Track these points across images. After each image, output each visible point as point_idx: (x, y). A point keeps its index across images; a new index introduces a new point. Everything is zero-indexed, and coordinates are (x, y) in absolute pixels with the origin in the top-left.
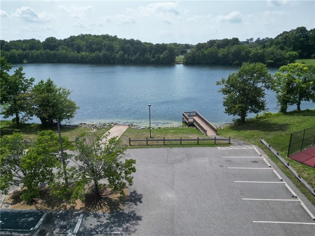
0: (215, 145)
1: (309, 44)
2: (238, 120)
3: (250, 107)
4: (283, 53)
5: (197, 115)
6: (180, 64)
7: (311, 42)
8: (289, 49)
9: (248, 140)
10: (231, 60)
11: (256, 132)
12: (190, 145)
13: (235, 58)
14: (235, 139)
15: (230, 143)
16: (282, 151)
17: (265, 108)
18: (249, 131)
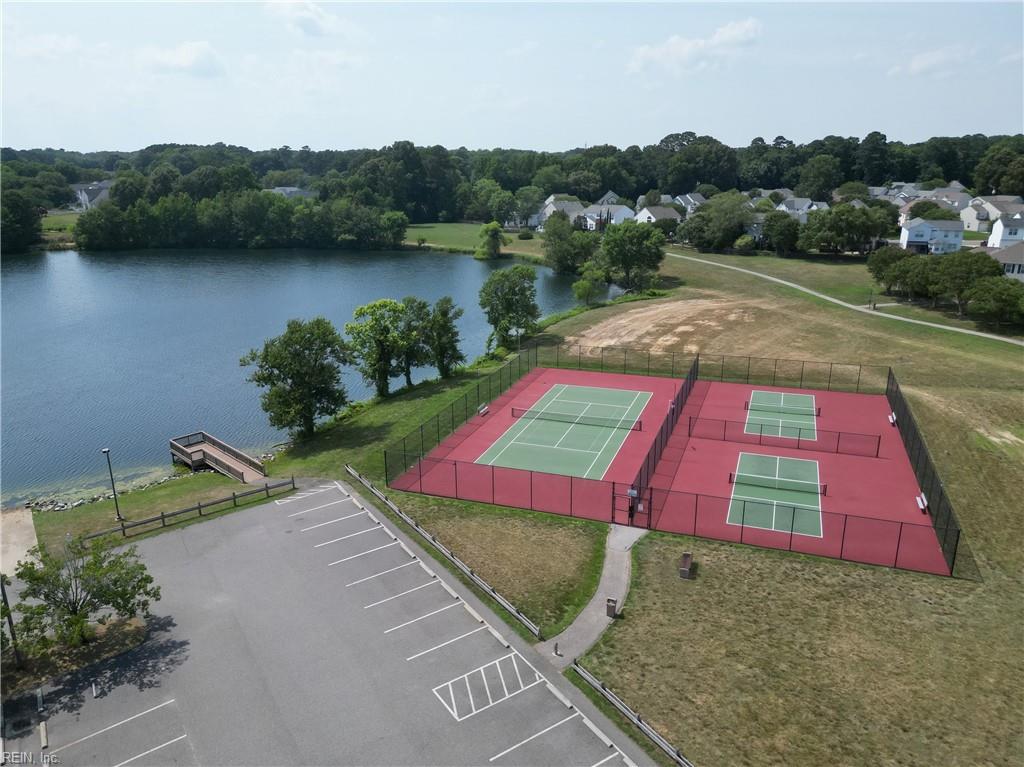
0: (269, 498)
1: (428, 185)
2: (300, 433)
3: (318, 405)
4: (374, 216)
5: (205, 439)
6: (65, 249)
7: (432, 182)
8: (387, 202)
9: (324, 473)
10: (241, 233)
11: (337, 454)
12: (222, 512)
13: (252, 229)
14: (303, 476)
15: (294, 488)
16: (379, 479)
17: (347, 400)
18: (325, 453)
